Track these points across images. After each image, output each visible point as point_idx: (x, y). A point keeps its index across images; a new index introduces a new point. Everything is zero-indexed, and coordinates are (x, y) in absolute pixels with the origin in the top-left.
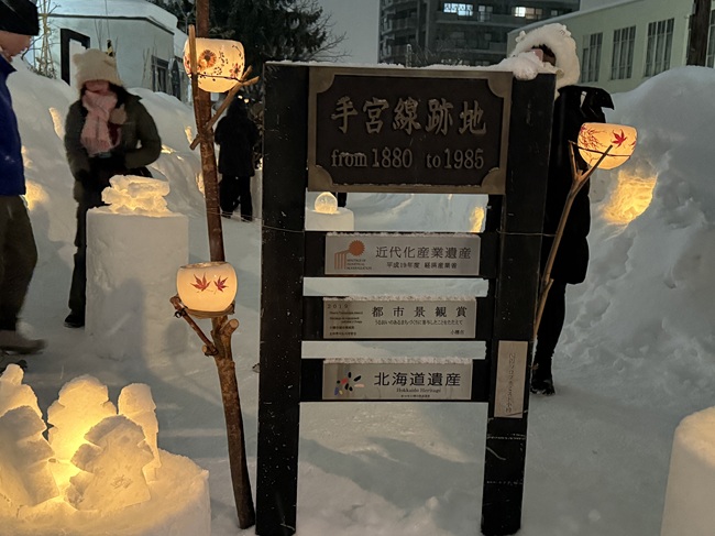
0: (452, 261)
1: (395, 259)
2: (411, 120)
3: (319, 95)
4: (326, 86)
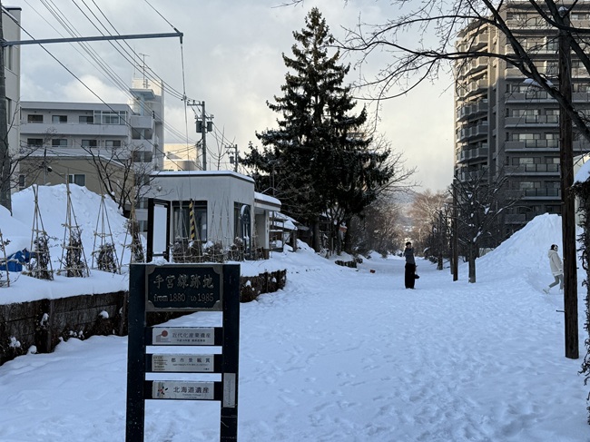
0: (203, 339)
1: (180, 338)
2: (184, 283)
3: (149, 275)
4: (152, 271)
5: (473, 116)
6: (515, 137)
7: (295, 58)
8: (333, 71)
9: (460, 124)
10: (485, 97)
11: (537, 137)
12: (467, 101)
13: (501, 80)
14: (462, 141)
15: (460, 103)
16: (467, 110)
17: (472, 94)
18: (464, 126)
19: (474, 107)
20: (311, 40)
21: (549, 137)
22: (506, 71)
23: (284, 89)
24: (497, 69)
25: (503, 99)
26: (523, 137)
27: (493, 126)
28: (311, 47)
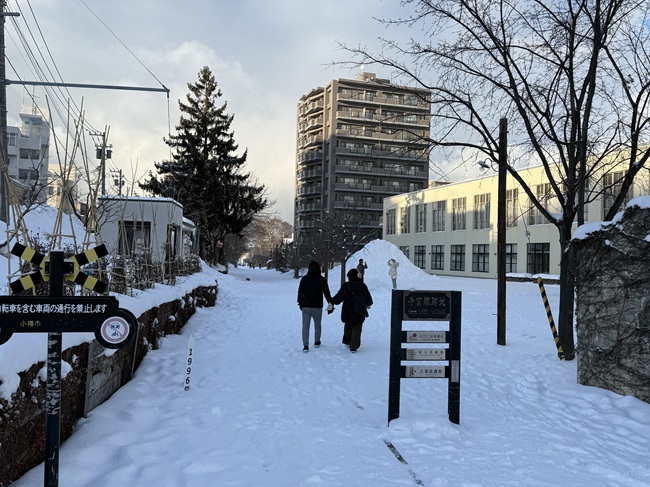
5: (312, 162)
6: (342, 180)
7: (189, 105)
8: (220, 119)
9: (300, 167)
10: (321, 148)
11: (357, 181)
12: (306, 150)
13: (333, 136)
14: (302, 180)
15: (301, 151)
16: (307, 157)
17: (310, 145)
18: (304, 169)
19: (312, 155)
20: (203, 92)
21: (365, 181)
22: (337, 131)
23: (178, 129)
24: (330, 128)
25: (334, 151)
26: (347, 180)
27: (326, 171)
28: (203, 98)
